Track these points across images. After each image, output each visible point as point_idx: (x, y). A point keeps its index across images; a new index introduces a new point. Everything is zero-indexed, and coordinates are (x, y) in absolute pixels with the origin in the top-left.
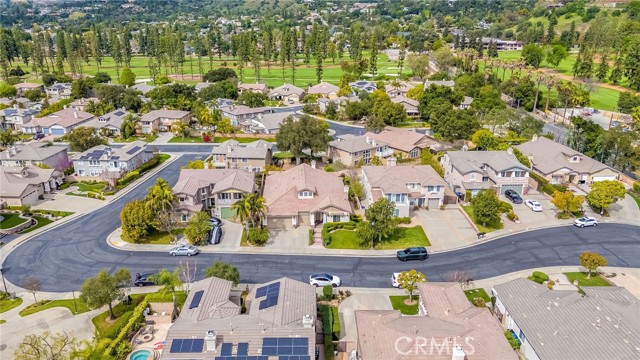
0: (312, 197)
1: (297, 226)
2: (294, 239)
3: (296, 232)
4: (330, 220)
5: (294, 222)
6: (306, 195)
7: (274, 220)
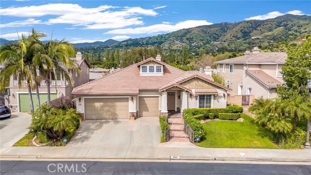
0: (161, 74)
1: (137, 116)
2: (132, 133)
3: (135, 124)
4: (194, 104)
5: (132, 107)
6: (151, 70)
7: (98, 105)
